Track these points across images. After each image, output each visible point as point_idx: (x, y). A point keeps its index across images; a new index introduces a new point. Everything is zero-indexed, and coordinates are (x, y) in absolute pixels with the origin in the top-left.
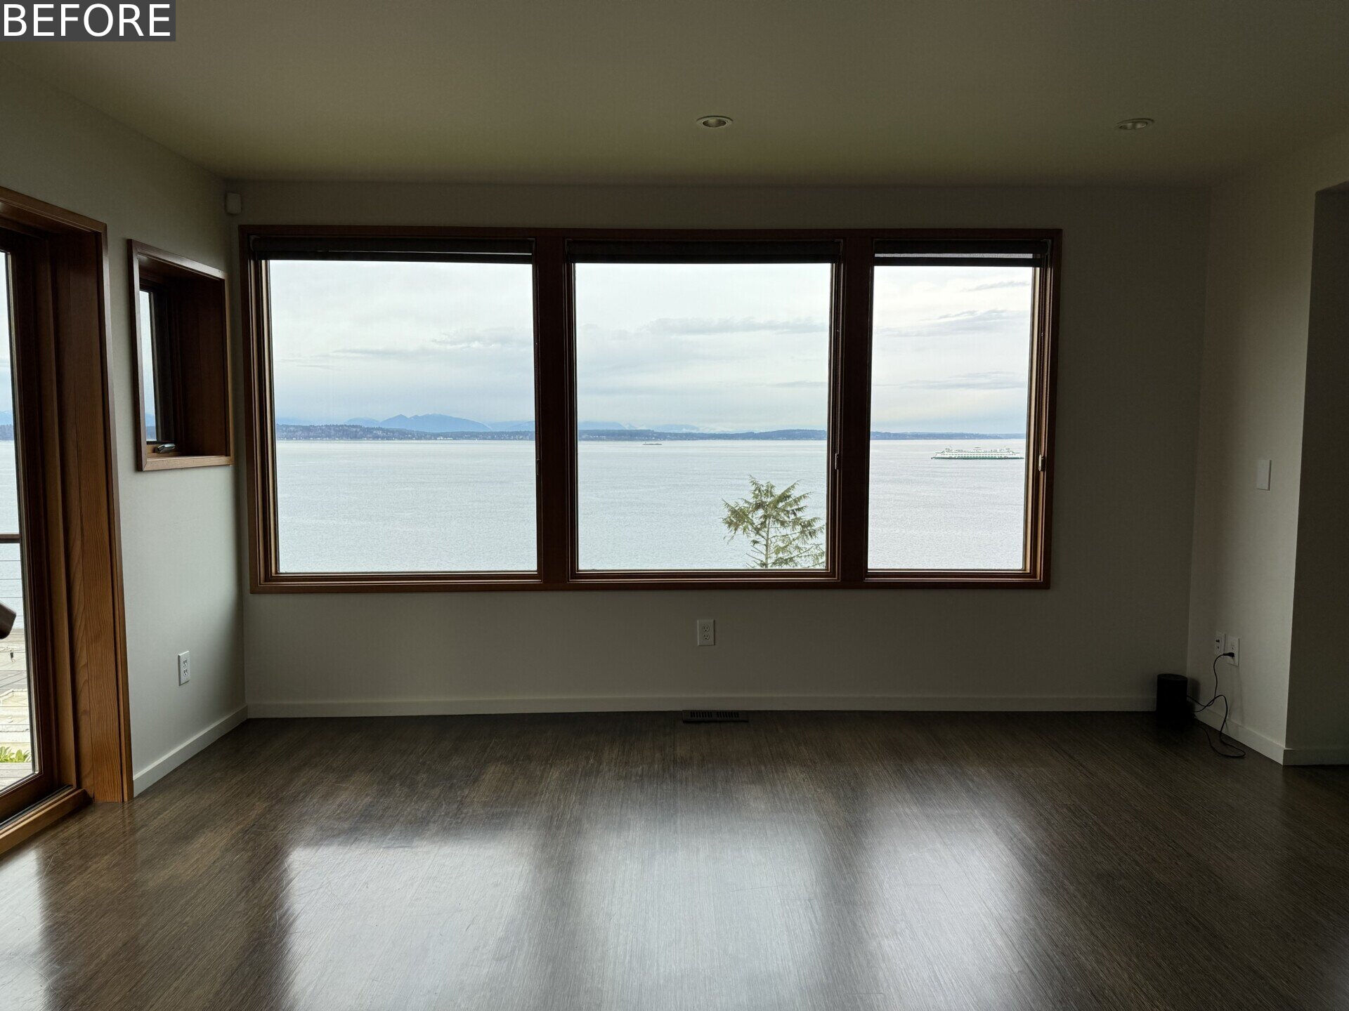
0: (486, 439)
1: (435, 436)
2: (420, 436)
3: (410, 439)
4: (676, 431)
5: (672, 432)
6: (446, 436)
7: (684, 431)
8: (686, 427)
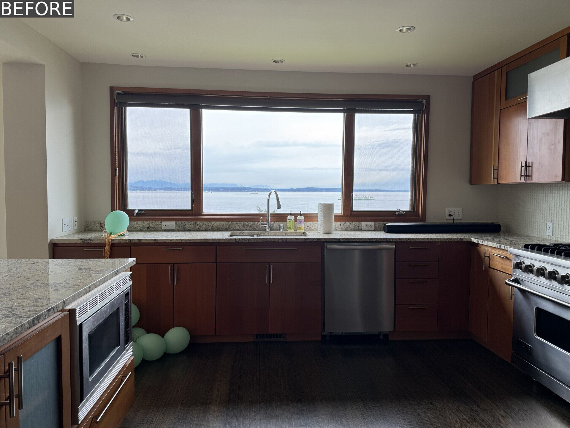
0: (178, 191)
1: (156, 189)
2: (149, 189)
3: (145, 190)
4: (261, 188)
5: (259, 188)
6: (160, 189)
7: (265, 187)
8: (266, 186)
